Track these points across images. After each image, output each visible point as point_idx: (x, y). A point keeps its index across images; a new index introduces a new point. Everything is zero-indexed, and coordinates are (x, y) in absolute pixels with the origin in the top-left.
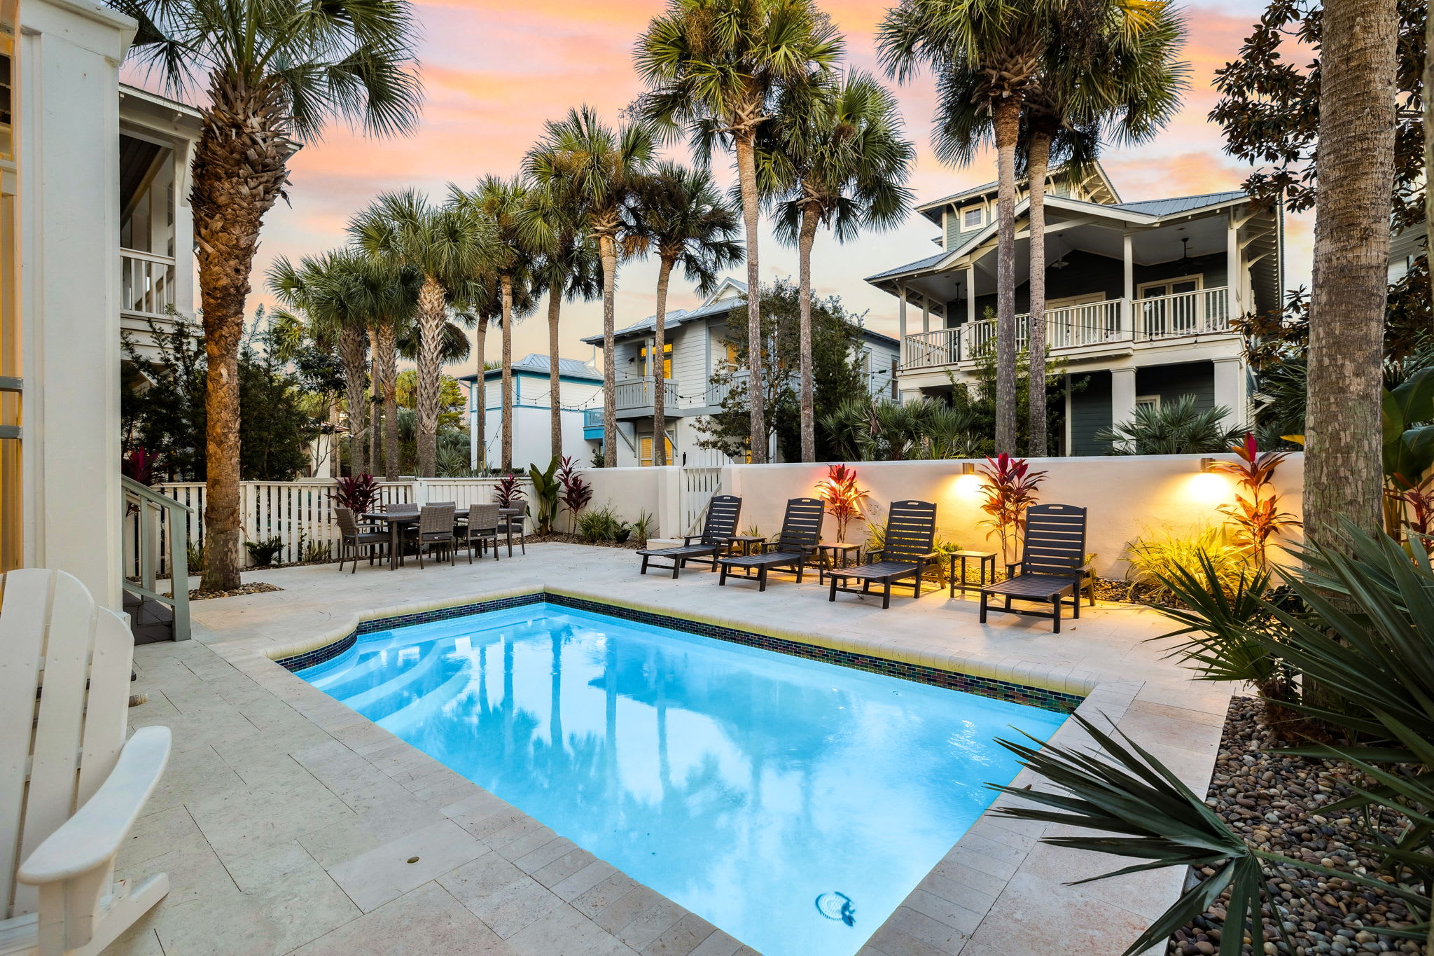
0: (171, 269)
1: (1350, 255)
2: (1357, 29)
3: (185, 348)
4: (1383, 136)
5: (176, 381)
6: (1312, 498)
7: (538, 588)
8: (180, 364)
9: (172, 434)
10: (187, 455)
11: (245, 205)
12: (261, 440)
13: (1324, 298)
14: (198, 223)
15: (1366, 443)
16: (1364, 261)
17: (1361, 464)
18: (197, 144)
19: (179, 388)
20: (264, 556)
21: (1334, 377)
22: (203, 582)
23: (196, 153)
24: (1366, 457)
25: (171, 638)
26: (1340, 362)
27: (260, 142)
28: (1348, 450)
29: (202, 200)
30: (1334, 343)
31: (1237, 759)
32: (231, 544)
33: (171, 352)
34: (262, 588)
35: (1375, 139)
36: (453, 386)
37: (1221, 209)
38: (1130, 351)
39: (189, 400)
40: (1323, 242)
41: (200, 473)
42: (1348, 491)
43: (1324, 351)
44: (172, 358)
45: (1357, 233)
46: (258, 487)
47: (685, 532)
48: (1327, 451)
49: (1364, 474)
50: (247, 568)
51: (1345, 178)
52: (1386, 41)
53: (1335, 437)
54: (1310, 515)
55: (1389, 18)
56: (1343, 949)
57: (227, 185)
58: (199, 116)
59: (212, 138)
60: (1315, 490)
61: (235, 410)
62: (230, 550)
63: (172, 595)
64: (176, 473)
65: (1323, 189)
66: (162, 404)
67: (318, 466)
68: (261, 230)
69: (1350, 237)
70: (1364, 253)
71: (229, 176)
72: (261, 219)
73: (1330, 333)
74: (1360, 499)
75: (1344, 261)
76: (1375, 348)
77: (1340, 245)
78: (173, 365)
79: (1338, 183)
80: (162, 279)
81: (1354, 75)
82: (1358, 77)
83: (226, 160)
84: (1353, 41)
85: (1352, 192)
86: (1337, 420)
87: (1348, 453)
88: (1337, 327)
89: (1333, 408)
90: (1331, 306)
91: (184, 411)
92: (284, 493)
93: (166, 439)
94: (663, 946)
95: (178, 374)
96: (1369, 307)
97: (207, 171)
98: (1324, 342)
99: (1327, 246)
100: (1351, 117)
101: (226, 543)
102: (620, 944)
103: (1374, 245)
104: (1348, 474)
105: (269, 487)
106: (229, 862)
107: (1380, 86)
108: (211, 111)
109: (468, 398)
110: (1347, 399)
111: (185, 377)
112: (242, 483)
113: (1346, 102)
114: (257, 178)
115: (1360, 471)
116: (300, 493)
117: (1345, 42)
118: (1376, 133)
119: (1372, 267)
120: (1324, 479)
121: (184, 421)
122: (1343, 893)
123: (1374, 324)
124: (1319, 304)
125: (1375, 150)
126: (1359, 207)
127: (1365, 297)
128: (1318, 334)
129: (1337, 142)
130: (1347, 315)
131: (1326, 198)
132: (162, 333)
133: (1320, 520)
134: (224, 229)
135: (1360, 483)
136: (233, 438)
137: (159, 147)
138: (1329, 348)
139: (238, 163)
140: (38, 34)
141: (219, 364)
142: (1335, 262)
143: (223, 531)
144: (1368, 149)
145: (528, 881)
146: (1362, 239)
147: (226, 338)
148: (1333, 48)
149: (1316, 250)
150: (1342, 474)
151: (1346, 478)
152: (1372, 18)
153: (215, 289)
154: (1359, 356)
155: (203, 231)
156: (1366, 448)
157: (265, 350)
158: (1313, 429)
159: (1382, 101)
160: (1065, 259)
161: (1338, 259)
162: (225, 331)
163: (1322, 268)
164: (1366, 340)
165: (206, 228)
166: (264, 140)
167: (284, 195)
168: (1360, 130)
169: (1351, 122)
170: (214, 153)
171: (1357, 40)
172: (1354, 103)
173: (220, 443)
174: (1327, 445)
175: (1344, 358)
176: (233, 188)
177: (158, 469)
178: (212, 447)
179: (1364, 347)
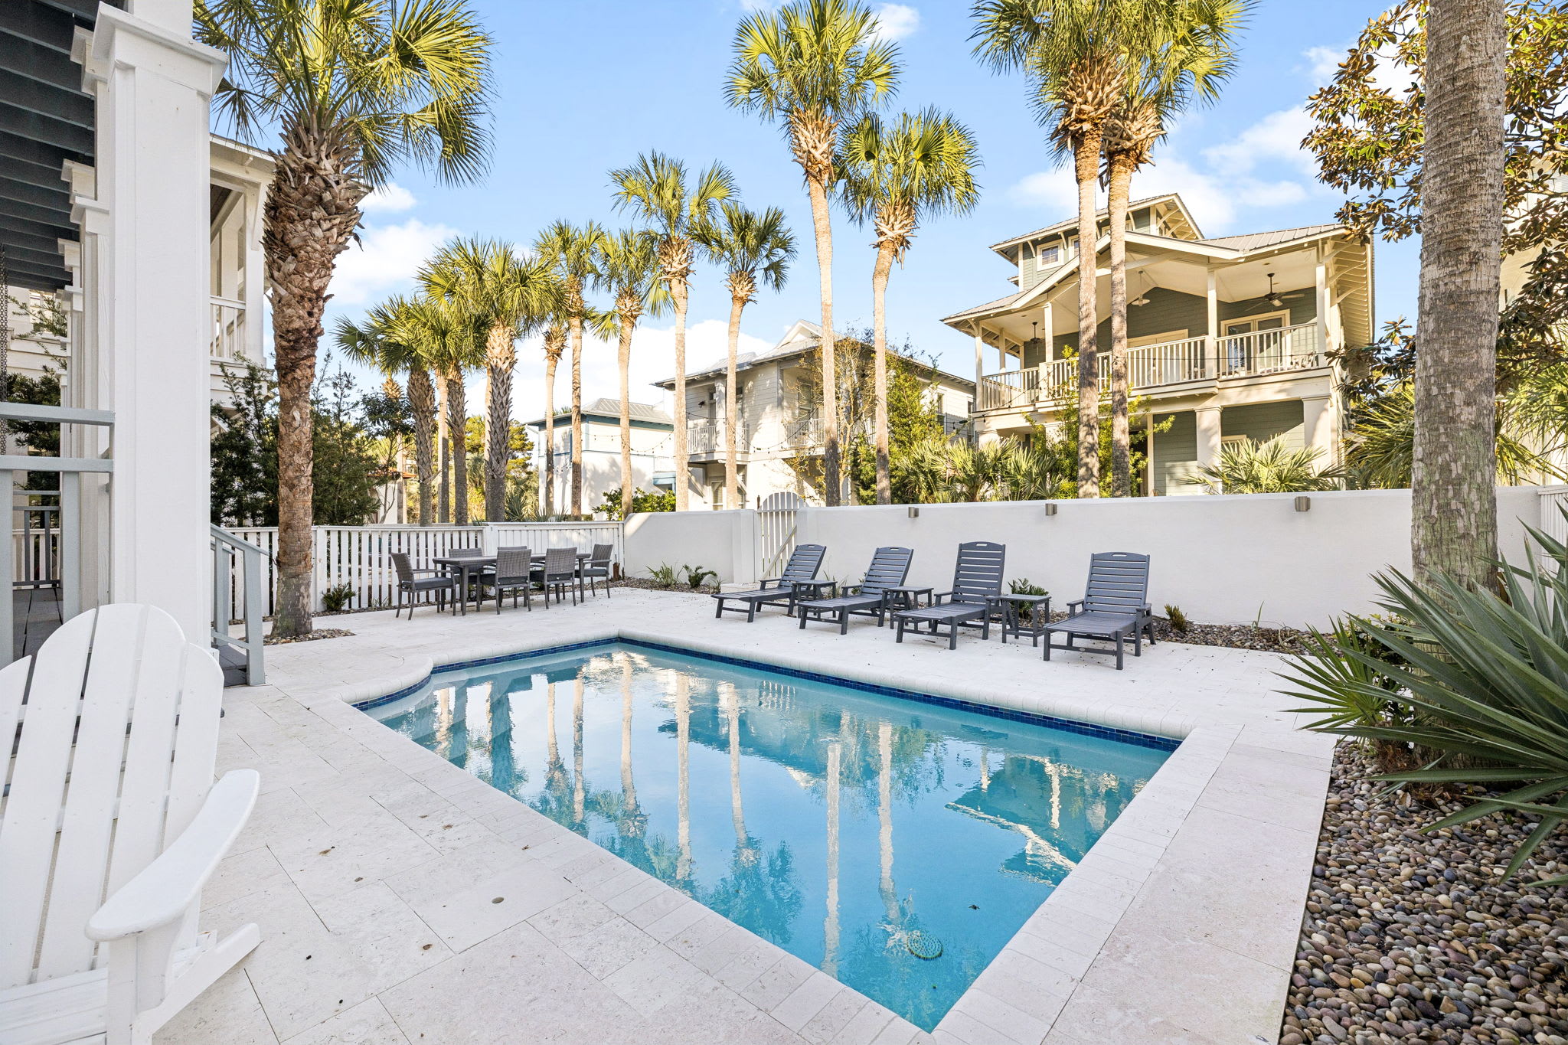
0: (241, 314)
1: (1459, 280)
2: (1463, 48)
3: (256, 392)
4: (1491, 157)
5: (247, 425)
6: (1421, 532)
7: (612, 631)
8: (252, 408)
9: (242, 479)
10: (257, 500)
11: (318, 247)
12: (331, 484)
13: (1431, 326)
14: (271, 265)
15: (1478, 474)
16: (1473, 287)
17: (1474, 496)
18: (270, 187)
19: (250, 432)
20: (334, 602)
21: (1443, 407)
22: (274, 628)
23: (269, 196)
24: (1479, 489)
25: (246, 683)
26: (1449, 391)
27: (334, 184)
28: (1458, 482)
29: (274, 242)
30: (1443, 371)
31: (1347, 803)
32: (302, 589)
33: (243, 396)
34: (333, 633)
35: (1484, 160)
36: (521, 431)
37: (1309, 243)
38: (1215, 390)
39: (260, 445)
40: (1430, 267)
41: (271, 517)
42: (1460, 524)
43: (1433, 380)
44: (243, 402)
45: (1466, 258)
46: (328, 533)
47: (761, 576)
48: (1436, 483)
49: (1477, 506)
50: (318, 614)
51: (1452, 200)
52: (1494, 59)
53: (1445, 469)
54: (1419, 549)
55: (1497, 36)
56: (1475, 996)
57: (300, 228)
58: (271, 159)
59: (285, 181)
60: (1425, 524)
61: (308, 454)
62: (301, 595)
63: (246, 640)
64: (246, 518)
65: (1429, 213)
66: (233, 448)
67: (386, 512)
68: (334, 272)
69: (1458, 262)
70: (1472, 279)
71: (302, 218)
72: (334, 261)
73: (1437, 361)
74: (1474, 533)
75: (1453, 288)
76: (1487, 375)
77: (1447, 270)
78: (244, 409)
79: (1445, 207)
80: (232, 323)
81: (1460, 95)
82: (1465, 97)
83: (298, 202)
84: (1459, 60)
85: (1460, 215)
86: (1448, 451)
87: (1460, 484)
88: (1446, 355)
89: (1443, 439)
90: (1439, 333)
91: (254, 456)
92: (355, 538)
93: (237, 484)
94: (763, 987)
95: (248, 419)
96: (1479, 334)
97: (280, 213)
98: (1432, 371)
99: (1434, 272)
100: (1457, 138)
101: (298, 587)
102: (718, 984)
103: (1484, 269)
104: (1460, 506)
105: (339, 532)
106: (316, 903)
107: (1488, 106)
108: (283, 153)
109: (536, 443)
110: (1458, 430)
111: (256, 421)
112: (314, 527)
113: (1452, 122)
114: (330, 220)
115: (1473, 503)
116: (370, 537)
117: (1450, 61)
118: (1485, 154)
119: (1482, 292)
120: (1434, 513)
121: (255, 465)
122: (1471, 939)
123: (1485, 351)
124: (1426, 331)
125: (1484, 171)
126: (1468, 231)
127: (1475, 323)
128: (1426, 362)
129: (1443, 164)
130: (1456, 343)
131: (1432, 222)
132: (234, 377)
133: (1430, 554)
134: (297, 272)
135: (1473, 516)
136: (306, 482)
137: (230, 191)
138: (1438, 376)
139: (311, 206)
140: (133, 68)
141: (291, 407)
142: (1442, 288)
143: (296, 576)
144: (1476, 171)
145: (620, 921)
146: (1471, 263)
147: (299, 381)
148: (1438, 68)
149: (1422, 276)
150: (1454, 507)
151: (1458, 511)
152: (1480, 36)
153: (288, 331)
154: (1470, 384)
155: (276, 274)
156: (1479, 480)
157: (335, 395)
158: (1421, 460)
159: (1490, 122)
160: (1145, 296)
161: (1446, 284)
162: (298, 373)
163: (1429, 293)
164: (1476, 368)
165: (279, 271)
166: (338, 183)
167: (357, 238)
168: (1466, 152)
169: (1457, 143)
170: (287, 196)
171: (1463, 59)
172: (1460, 125)
173: (292, 487)
174: (1437, 477)
175: (1454, 387)
176: (306, 230)
177: (228, 514)
178: (283, 491)
179: (1475, 374)
